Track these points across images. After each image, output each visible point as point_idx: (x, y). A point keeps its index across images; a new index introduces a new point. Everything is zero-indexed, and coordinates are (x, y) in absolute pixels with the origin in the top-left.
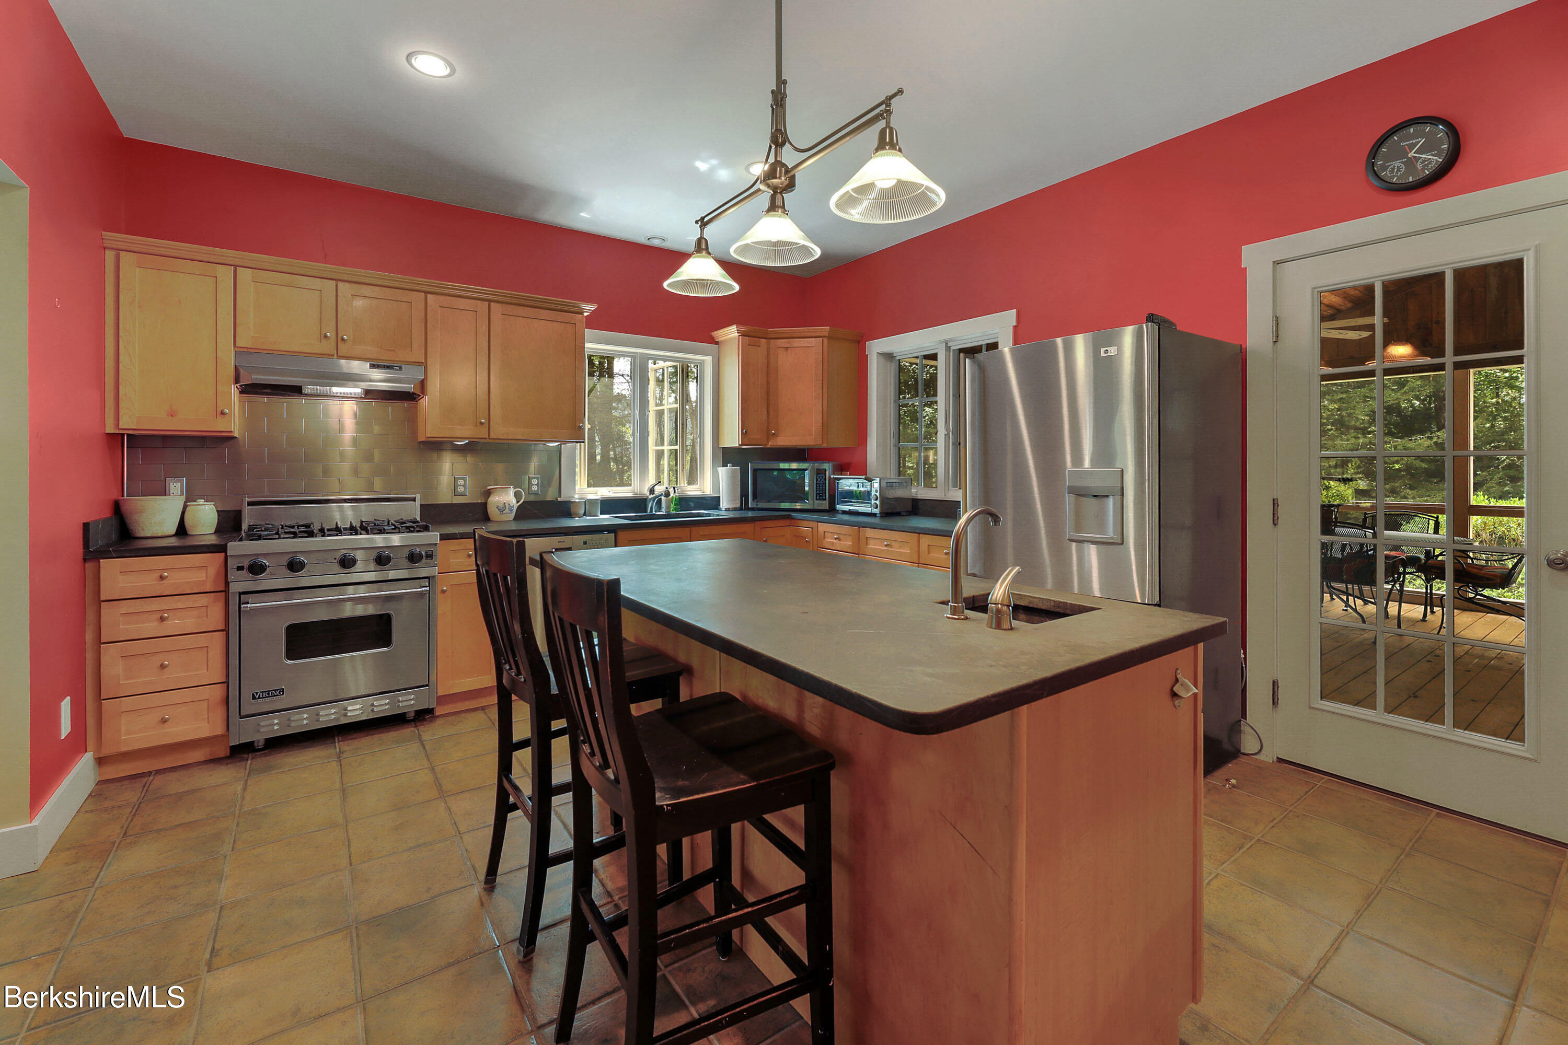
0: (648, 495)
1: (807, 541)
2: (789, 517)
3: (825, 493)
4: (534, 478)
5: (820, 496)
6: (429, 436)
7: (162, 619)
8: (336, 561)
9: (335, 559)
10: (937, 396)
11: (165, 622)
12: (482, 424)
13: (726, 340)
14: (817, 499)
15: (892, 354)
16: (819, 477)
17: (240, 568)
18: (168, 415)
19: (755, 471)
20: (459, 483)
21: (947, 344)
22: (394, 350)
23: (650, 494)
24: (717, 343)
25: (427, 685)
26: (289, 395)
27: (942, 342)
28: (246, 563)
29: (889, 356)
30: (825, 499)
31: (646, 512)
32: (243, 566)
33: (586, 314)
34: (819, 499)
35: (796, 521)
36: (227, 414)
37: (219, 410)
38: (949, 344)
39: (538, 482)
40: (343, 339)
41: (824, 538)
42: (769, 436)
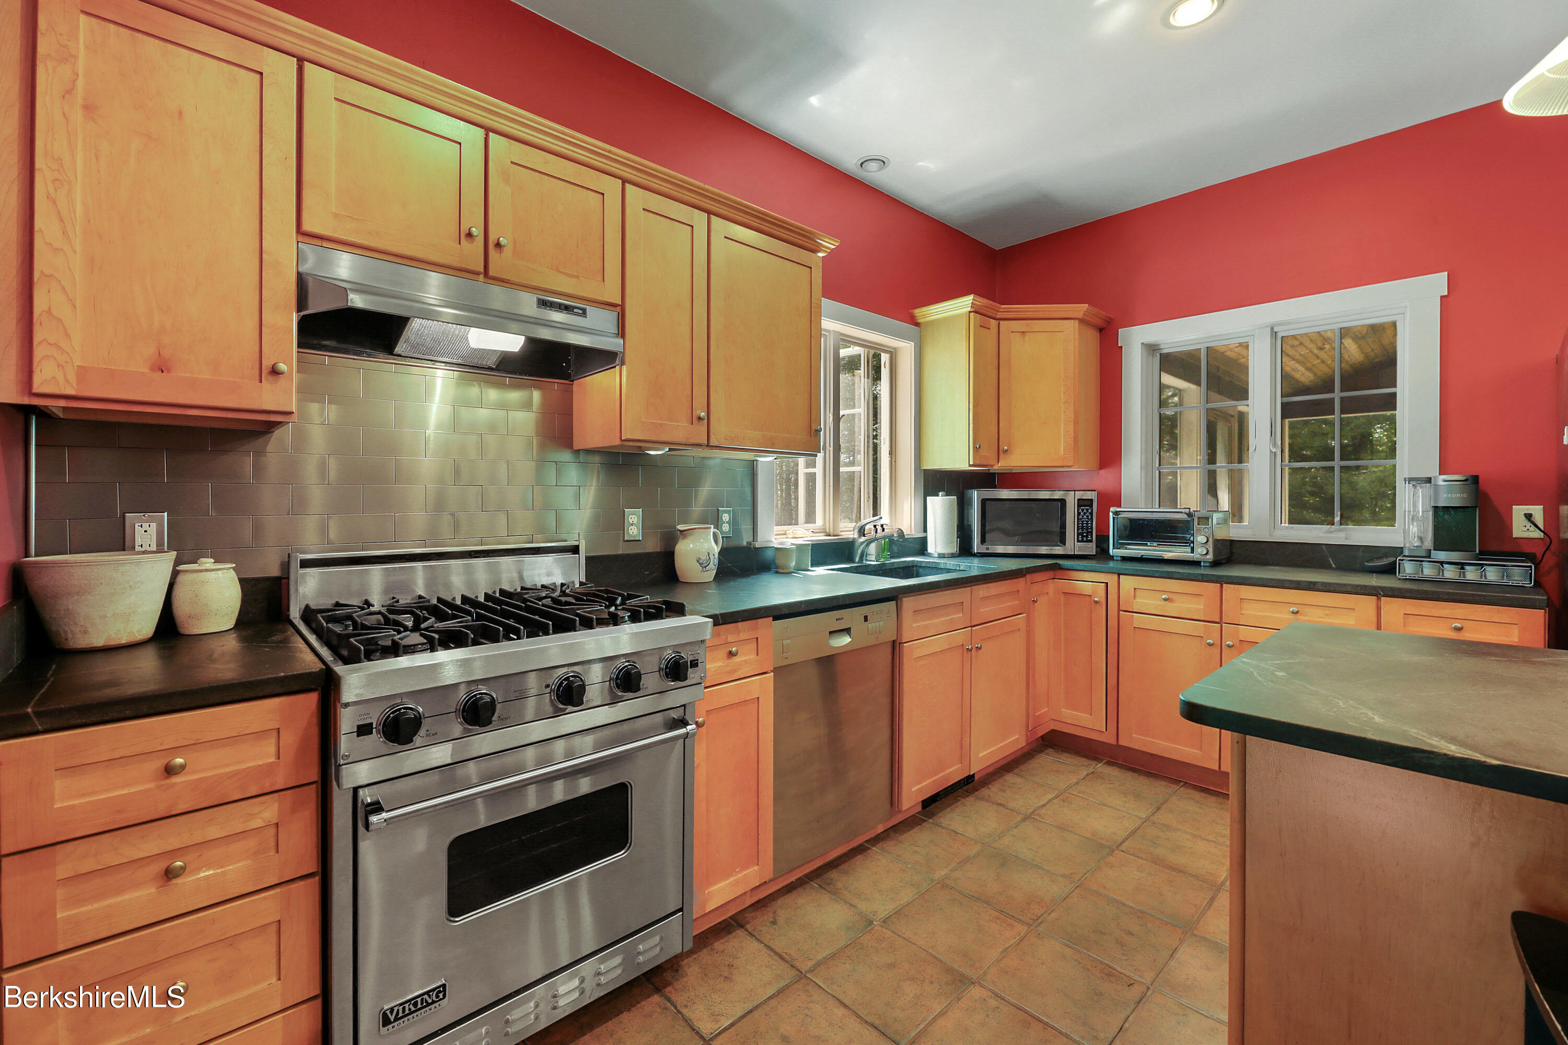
0: (856, 536)
1: (1096, 602)
2: (1056, 568)
3: (1092, 532)
4: (725, 512)
5: (1083, 536)
6: (629, 437)
7: (169, 874)
8: (548, 690)
9: (547, 686)
10: (1247, 399)
11: (178, 881)
12: (700, 418)
13: (928, 322)
14: (1078, 541)
15: (1158, 345)
16: (1083, 510)
17: (364, 730)
18: (152, 369)
19: (984, 502)
20: (631, 521)
21: (1272, 328)
22: (577, 277)
23: (860, 536)
24: (917, 324)
25: (681, 910)
26: (369, 355)
27: (1267, 327)
28: (374, 717)
29: (1151, 348)
30: (1091, 541)
31: (854, 562)
32: (371, 724)
33: (821, 255)
34: (1082, 541)
35: (1066, 572)
36: (283, 373)
37: (267, 363)
38: (1276, 329)
39: (730, 519)
40: (498, 245)
41: (1135, 598)
42: (999, 452)
